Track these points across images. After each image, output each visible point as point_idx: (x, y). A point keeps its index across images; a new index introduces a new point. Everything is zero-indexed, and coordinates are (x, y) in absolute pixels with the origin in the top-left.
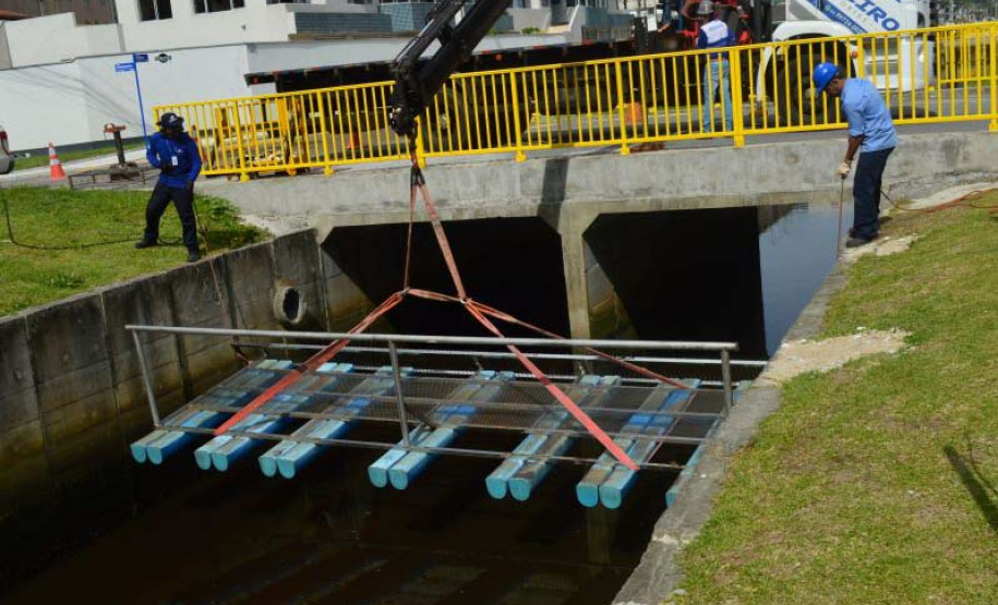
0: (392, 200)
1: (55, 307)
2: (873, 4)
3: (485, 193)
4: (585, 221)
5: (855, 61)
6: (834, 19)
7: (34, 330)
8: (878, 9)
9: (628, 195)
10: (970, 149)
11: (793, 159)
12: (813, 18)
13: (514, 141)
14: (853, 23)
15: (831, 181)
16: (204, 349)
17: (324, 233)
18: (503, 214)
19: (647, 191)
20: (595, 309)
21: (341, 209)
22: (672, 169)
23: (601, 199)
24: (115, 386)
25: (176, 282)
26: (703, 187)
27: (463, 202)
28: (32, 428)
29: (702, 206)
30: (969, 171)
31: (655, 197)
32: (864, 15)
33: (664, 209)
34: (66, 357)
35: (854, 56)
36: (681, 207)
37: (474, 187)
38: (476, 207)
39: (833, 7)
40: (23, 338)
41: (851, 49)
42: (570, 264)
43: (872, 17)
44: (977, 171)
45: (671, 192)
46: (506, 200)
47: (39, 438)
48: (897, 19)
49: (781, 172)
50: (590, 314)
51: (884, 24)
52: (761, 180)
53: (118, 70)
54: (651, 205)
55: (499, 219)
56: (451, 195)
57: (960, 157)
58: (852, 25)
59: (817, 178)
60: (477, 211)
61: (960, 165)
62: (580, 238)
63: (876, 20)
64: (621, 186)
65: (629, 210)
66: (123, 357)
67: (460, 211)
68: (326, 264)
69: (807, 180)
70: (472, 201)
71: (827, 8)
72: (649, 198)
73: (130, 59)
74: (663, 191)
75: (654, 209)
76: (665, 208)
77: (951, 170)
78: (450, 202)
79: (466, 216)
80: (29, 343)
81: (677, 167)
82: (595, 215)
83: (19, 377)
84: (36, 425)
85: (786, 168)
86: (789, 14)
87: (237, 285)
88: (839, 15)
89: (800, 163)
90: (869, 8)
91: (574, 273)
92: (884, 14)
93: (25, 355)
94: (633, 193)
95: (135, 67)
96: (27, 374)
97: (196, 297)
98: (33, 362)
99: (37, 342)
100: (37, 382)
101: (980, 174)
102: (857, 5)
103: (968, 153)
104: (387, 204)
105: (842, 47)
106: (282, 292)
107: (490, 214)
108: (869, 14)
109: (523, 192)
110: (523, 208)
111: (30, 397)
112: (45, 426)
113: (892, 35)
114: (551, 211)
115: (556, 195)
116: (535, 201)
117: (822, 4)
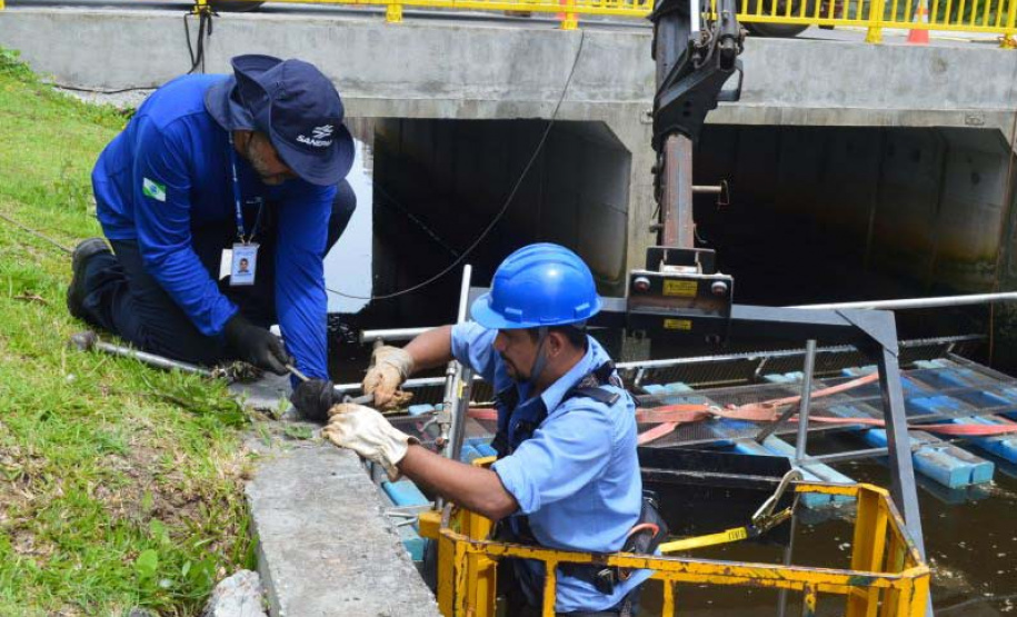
11: (941, 67)
15: (975, 100)
22: (795, 66)
26: (830, 96)
27: (472, 89)
29: (832, 122)
31: (770, 104)
33: (783, 122)
36: (805, 122)
38: (498, 99)
42: (639, 198)
45: (790, 100)
49: (924, 82)
52: (902, 91)
54: (767, 116)
56: (454, 75)
59: (962, 95)
60: (499, 107)
65: (736, 121)
67: (470, 103)
69: (951, 97)
70: (490, 89)
72: (762, 105)
74: (778, 96)
75: (770, 122)
78: (449, 87)
79: (482, 114)
81: (803, 63)
85: (934, 77)
89: (947, 73)
107: (523, 115)
114: (623, 114)
115: (630, 91)
116: (593, 96)
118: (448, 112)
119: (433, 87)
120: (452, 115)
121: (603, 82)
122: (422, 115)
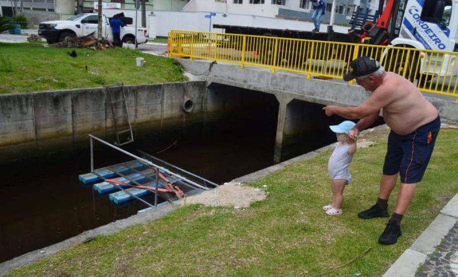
0: (231, 76)
1: (85, 90)
2: (436, 36)
3: (259, 81)
4: (289, 100)
5: (422, 59)
6: (418, 40)
7: (75, 96)
8: (438, 39)
9: (305, 94)
10: (444, 108)
12: (409, 38)
13: (273, 64)
14: (426, 43)
16: (148, 113)
17: (209, 83)
18: (263, 91)
19: (312, 94)
21: (215, 76)
22: (323, 88)
23: (296, 93)
24: (106, 119)
25: (140, 90)
26: (333, 98)
27: (252, 83)
31: (314, 97)
32: (431, 40)
34: (87, 107)
35: (422, 57)
37: (256, 79)
38: (255, 86)
39: (419, 35)
40: (69, 98)
41: (421, 54)
42: (281, 114)
43: (434, 42)
45: (321, 97)
46: (265, 86)
47: (71, 130)
48: (445, 44)
49: (363, 98)
50: (284, 134)
51: (439, 46)
52: (355, 100)
53: (206, 17)
54: (312, 100)
55: (261, 92)
56: (249, 80)
58: (425, 43)
60: (255, 88)
62: (286, 106)
63: (436, 43)
64: (304, 90)
65: (304, 100)
67: (250, 86)
70: (254, 83)
71: (416, 35)
72: (312, 97)
73: (210, 14)
74: (318, 95)
75: (313, 102)
76: (317, 102)
78: (248, 82)
79: (251, 88)
80: (72, 100)
82: (292, 99)
83: (66, 109)
84: (70, 127)
85: (365, 98)
86: (400, 35)
88: (420, 39)
90: (434, 38)
91: (281, 118)
92: (440, 41)
93: (70, 103)
94: (307, 94)
95: (210, 17)
96: (70, 110)
97: (147, 96)
98: (72, 106)
99: (75, 100)
100: (73, 112)
101: (446, 120)
102: (429, 36)
103: (442, 109)
104: (229, 78)
105: (418, 52)
106: (186, 100)
107: (259, 90)
108: (434, 40)
109: (271, 84)
110: (269, 90)
111: (69, 118)
112: (74, 127)
113: (441, 51)
114: (278, 93)
115: (282, 88)
116: (274, 88)
117: (414, 32)
118: (246, 87)
119: (245, 81)
120: (246, 88)
121: (276, 85)
122: (241, 87)
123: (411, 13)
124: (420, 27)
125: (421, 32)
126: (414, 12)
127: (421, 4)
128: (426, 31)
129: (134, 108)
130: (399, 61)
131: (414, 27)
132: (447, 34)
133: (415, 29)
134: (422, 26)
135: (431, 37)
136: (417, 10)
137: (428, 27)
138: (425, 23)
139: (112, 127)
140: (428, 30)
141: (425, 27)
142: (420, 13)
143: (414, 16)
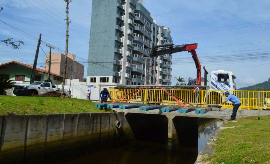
4: (173, 117)
5: (222, 97)
6: (219, 90)
10: (244, 112)
12: (215, 89)
15: (218, 115)
17: (126, 113)
18: (158, 114)
20: (173, 133)
23: (176, 113)
24: (89, 130)
25: (102, 115)
28: (75, 133)
30: (244, 116)
34: (83, 123)
36: (191, 116)
38: (154, 112)
39: (219, 88)
40: (78, 117)
41: (221, 95)
42: (169, 124)
44: (245, 116)
46: (159, 111)
47: (76, 136)
53: (88, 87)
57: (242, 113)
58: (221, 91)
59: (216, 114)
61: (242, 115)
62: (172, 120)
66: (92, 125)
68: (125, 119)
69: (214, 114)
76: (188, 116)
77: (241, 115)
82: (175, 116)
86: (210, 88)
87: (111, 118)
90: (225, 88)
91: (170, 126)
95: (91, 87)
96: (77, 124)
97: (105, 118)
99: (80, 118)
100: (78, 126)
105: (219, 94)
106: (117, 122)
110: (162, 113)
112: (77, 134)
116: (165, 112)
117: (217, 87)
123: (213, 79)
124: (218, 85)
125: (219, 86)
126: (215, 79)
127: (217, 76)
128: (221, 86)
129: (99, 125)
130: (213, 98)
131: (216, 84)
132: (230, 87)
133: (216, 85)
134: (219, 84)
135: (224, 88)
136: (216, 78)
137: (221, 85)
138: (220, 83)
139: (91, 135)
140: (222, 86)
141: (220, 84)
142: (217, 79)
143: (215, 80)
